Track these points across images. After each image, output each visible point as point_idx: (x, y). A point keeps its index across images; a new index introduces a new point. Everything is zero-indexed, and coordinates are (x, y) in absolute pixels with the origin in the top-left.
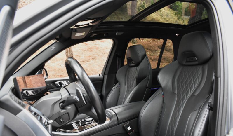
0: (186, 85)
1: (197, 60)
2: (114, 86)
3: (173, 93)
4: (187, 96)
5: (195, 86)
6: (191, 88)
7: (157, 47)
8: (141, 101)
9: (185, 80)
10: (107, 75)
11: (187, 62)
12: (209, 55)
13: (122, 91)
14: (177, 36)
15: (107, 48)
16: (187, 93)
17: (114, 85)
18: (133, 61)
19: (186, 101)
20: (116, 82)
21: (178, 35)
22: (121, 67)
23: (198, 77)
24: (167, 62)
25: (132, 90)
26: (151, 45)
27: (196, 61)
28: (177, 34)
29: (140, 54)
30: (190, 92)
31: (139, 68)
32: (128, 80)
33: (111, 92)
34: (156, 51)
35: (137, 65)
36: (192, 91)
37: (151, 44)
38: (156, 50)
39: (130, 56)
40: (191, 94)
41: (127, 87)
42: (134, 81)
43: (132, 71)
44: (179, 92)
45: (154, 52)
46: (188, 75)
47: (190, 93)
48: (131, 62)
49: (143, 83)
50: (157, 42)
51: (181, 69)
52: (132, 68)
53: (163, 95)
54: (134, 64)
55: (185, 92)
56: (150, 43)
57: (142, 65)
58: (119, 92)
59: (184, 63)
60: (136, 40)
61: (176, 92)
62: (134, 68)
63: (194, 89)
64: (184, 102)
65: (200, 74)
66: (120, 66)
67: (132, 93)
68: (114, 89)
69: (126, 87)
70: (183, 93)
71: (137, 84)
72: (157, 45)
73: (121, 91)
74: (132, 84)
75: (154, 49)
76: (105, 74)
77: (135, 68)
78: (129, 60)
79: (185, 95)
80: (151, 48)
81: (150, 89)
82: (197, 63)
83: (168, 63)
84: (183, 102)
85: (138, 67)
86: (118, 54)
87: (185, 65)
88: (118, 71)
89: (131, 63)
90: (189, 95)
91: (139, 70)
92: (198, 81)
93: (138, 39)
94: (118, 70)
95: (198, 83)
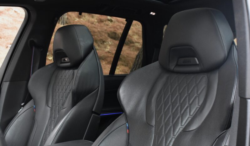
0: (172, 109)
1: (198, 62)
2: (23, 106)
3: (148, 125)
4: (174, 131)
5: (192, 113)
6: (183, 116)
7: (106, 35)
8: (81, 140)
9: (172, 100)
10: (8, 83)
11: (177, 65)
12: (222, 54)
13: (39, 117)
14: (151, 15)
15: (6, 28)
16: (175, 126)
17: (23, 104)
18: (66, 57)
19: (173, 140)
20: (28, 97)
21: (154, 14)
22: (39, 68)
23: (199, 96)
24: (123, 65)
25: (63, 118)
26: (96, 30)
27: (196, 65)
28: (153, 12)
29: (83, 44)
30: (180, 123)
31: (78, 72)
32: (53, 96)
33: (14, 119)
34: (104, 42)
35: (76, 65)
36: (184, 121)
37: (95, 28)
38: (104, 40)
39: (61, 47)
40: (183, 127)
41: (51, 110)
42: (66, 98)
43: (64, 76)
44: (158, 123)
45: (100, 44)
46: (179, 91)
47: (181, 125)
48: (63, 59)
49: (85, 104)
50: (107, 25)
51: (164, 79)
52: (64, 71)
53: (128, 128)
54: (69, 64)
55: (171, 123)
56: (93, 25)
57: (85, 67)
58: (32, 120)
59: (172, 67)
60: (66, 17)
61: (153, 123)
62: (67, 71)
63: (189, 117)
64: (168, 142)
65: (203, 90)
66: (37, 65)
67: (63, 123)
68: (23, 113)
69: (49, 109)
70: (167, 125)
71: (74, 104)
72: (106, 30)
73: (36, 117)
74: (63, 105)
75: (101, 38)
76: (4, 80)
77: (71, 71)
78: (59, 55)
79: (170, 128)
80: (96, 37)
81: (99, 114)
82: (198, 69)
83: (125, 66)
84: (166, 142)
85: (76, 71)
86: (35, 41)
87: (173, 72)
88: (32, 77)
89: (63, 61)
90: (179, 128)
91: (79, 75)
92: (198, 103)
93: (78, 13)
94: (32, 73)
95: (197, 106)
